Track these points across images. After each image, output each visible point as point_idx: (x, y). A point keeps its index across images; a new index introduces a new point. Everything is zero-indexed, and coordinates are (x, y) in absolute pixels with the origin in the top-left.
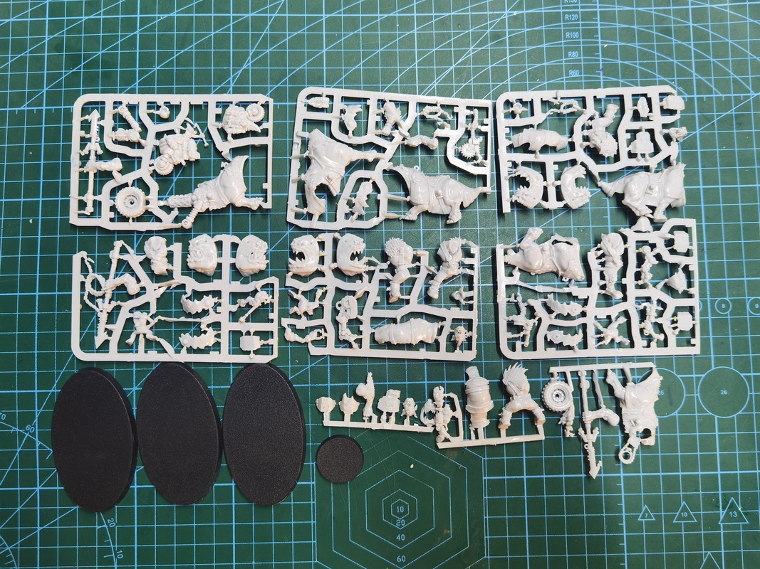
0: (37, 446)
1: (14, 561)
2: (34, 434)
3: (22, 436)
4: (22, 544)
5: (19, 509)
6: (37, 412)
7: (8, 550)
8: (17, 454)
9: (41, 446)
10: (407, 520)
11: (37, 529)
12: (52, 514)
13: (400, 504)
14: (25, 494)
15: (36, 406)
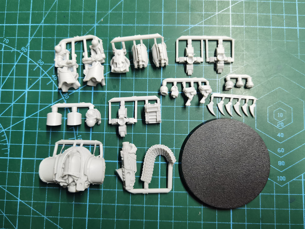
0: (28, 61)
1: (7, 139)
2: (26, 54)
3: (18, 54)
4: (13, 128)
5: (12, 104)
6: (30, 39)
7: (3, 132)
8: (15, 66)
9: (30, 62)
10: (285, 123)
11: (23, 118)
12: (35, 108)
13: (280, 111)
14: (17, 94)
15: (30, 35)
